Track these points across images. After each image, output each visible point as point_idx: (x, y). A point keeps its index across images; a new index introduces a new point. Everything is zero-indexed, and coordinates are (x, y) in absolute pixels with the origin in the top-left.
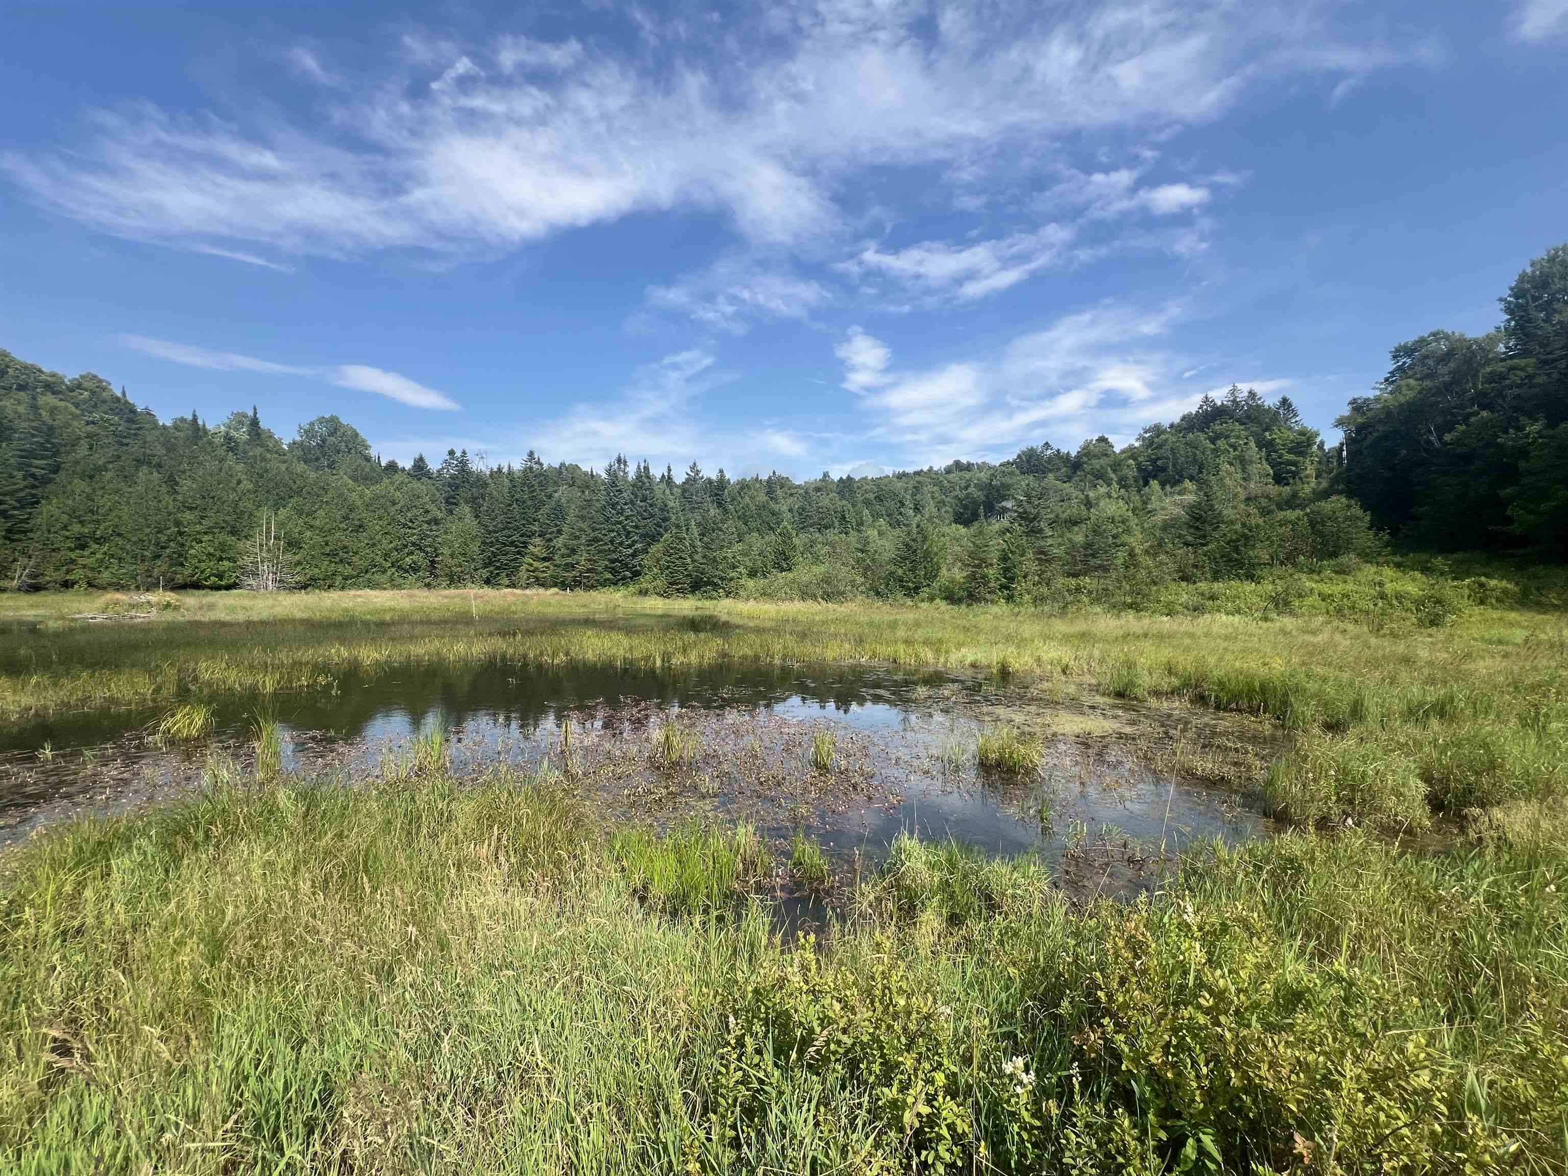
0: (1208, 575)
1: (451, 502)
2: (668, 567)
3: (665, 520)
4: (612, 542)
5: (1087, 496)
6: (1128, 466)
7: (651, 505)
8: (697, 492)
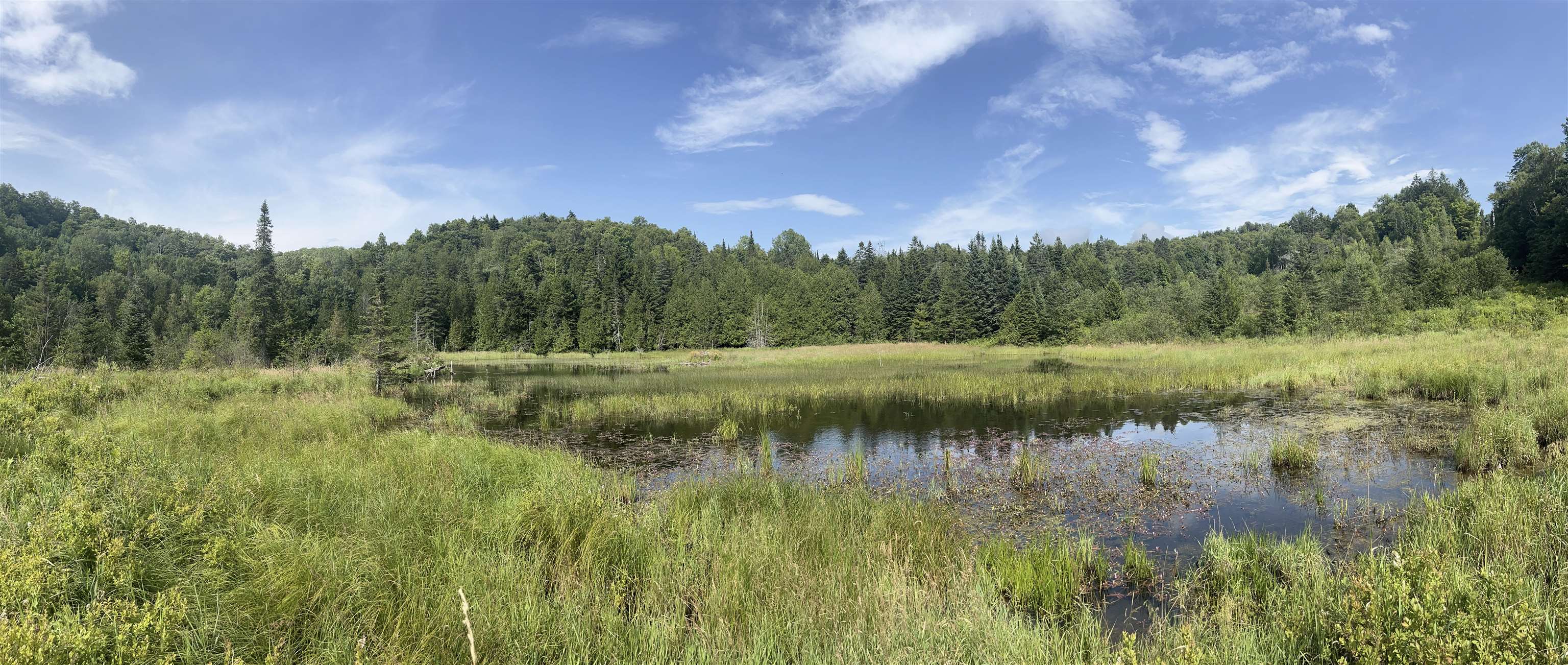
0: (1422, 305)
1: (862, 281)
2: (1020, 321)
3: (1016, 283)
4: (976, 303)
5: (1343, 249)
6: (1369, 226)
7: (1004, 272)
8: (1040, 258)
